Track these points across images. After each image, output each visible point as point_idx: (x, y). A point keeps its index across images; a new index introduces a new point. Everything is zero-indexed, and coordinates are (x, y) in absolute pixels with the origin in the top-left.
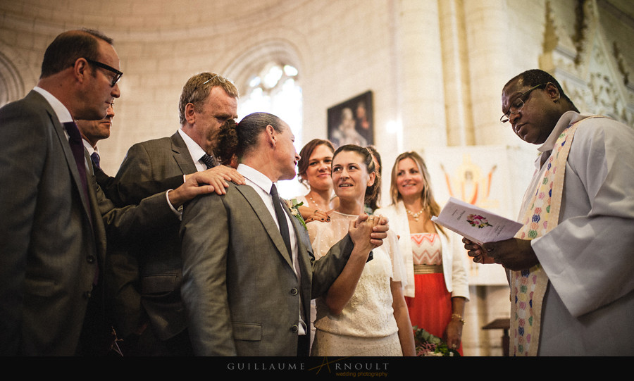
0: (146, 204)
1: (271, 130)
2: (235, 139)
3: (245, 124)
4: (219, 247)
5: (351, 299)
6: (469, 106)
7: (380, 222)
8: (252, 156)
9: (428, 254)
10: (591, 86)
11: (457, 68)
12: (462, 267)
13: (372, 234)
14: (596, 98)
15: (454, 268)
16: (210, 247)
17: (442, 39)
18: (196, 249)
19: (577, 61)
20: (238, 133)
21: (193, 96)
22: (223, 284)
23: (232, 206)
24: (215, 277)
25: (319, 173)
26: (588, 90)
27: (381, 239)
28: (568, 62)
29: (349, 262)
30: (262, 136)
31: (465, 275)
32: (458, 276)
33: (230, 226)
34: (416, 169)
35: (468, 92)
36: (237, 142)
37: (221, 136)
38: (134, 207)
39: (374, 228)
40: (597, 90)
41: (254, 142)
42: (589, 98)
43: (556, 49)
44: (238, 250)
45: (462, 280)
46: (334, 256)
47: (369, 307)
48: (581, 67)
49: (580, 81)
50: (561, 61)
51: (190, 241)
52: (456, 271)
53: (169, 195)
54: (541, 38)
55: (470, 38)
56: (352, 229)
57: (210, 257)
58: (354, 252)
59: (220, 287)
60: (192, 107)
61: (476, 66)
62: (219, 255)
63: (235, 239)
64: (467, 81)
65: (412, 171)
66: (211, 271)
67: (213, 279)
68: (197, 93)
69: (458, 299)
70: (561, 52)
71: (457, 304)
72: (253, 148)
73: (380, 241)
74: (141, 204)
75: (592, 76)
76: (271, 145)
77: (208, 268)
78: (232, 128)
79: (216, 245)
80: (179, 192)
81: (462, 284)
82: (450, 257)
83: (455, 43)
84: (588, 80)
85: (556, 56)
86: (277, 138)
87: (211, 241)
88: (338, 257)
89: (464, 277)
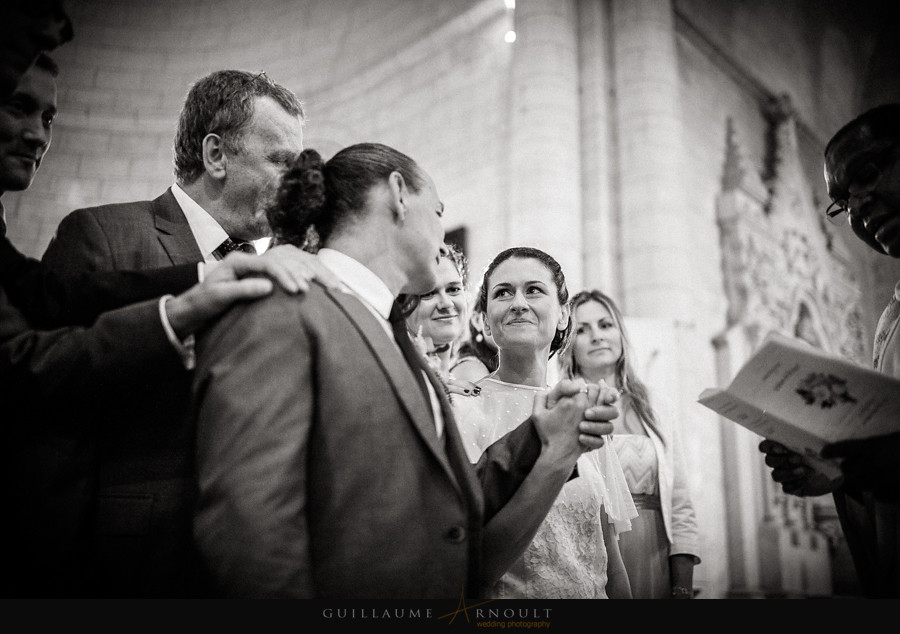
0: (111, 325)
1: (400, 184)
2: (319, 192)
3: (341, 165)
4: (293, 423)
5: (526, 554)
6: (618, 257)
7: (601, 398)
8: (351, 234)
9: (632, 472)
10: (784, 247)
11: (603, 199)
12: (689, 501)
13: (584, 425)
14: (790, 266)
15: (674, 501)
16: (272, 423)
17: (583, 154)
18: (237, 425)
19: (767, 209)
20: (328, 182)
21: (217, 118)
22: (299, 514)
23: (323, 330)
24: (283, 495)
25: (437, 315)
26: (780, 252)
27: (598, 436)
28: (755, 208)
29: (529, 479)
30: (378, 195)
31: (693, 515)
32: (682, 517)
33: (316, 378)
34: (608, 320)
35: (618, 236)
36: (323, 198)
37: (290, 182)
38: (80, 330)
39: (589, 412)
40: (792, 253)
41: (358, 205)
42: (781, 264)
43: (741, 188)
44: (333, 435)
45: (688, 524)
46: (496, 465)
47: (560, 569)
48: (774, 218)
49: (771, 237)
50: (746, 206)
51: (223, 406)
52: (677, 507)
53: (169, 307)
54: (718, 170)
55: (624, 156)
56: (540, 412)
57: (270, 445)
58: (542, 461)
59: (292, 521)
60: (217, 142)
61: (631, 197)
62: (292, 444)
63: (326, 407)
64: (617, 219)
65: (603, 325)
66: (275, 480)
67: (278, 500)
68: (226, 112)
69: (682, 558)
70: (747, 193)
71: (681, 567)
72: (355, 218)
73: (597, 440)
74: (98, 324)
75: (786, 233)
76: (395, 215)
77: (267, 472)
78: (315, 168)
79: (286, 419)
80: (190, 300)
81: (689, 532)
82: (670, 482)
83: (601, 161)
84: (781, 237)
85: (740, 198)
86: (408, 202)
87: (274, 407)
88: (505, 466)
89: (691, 519)
